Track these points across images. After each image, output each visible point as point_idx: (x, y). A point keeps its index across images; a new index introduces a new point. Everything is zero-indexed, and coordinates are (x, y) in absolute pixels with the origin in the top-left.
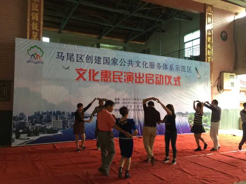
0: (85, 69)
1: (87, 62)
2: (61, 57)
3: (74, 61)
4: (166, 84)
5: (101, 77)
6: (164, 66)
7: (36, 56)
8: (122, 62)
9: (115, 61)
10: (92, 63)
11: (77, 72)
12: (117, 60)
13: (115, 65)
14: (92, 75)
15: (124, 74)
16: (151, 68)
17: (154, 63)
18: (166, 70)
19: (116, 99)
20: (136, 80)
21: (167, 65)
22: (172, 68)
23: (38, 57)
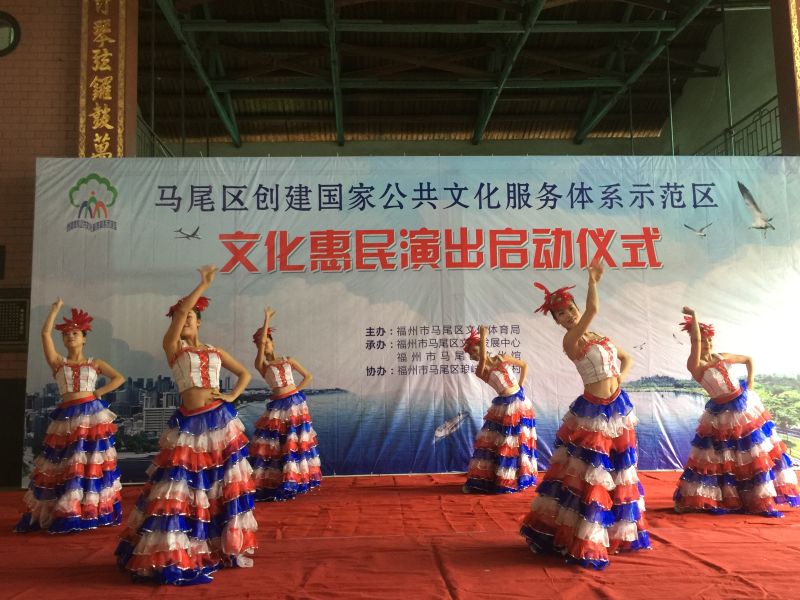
0: (253, 231)
1: (259, 208)
2: (170, 202)
3: (213, 209)
4: (583, 264)
5: (312, 257)
6: (576, 193)
7: (93, 205)
8: (392, 196)
9: (365, 195)
10: (276, 209)
11: (224, 243)
12: (372, 188)
13: (362, 209)
14: (277, 251)
15: (399, 239)
16: (514, 207)
17: (527, 185)
18: (583, 208)
19: (370, 331)
20: (449, 256)
21: (590, 189)
22: (611, 199)
23: (101, 208)
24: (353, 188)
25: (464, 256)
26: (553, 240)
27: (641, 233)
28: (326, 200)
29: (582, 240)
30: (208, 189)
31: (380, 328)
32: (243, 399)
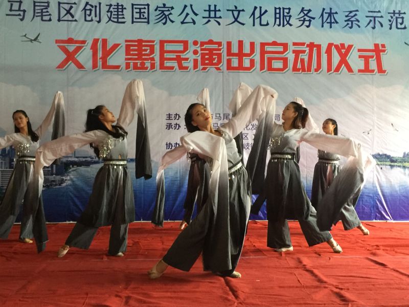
0: (81, 39)
1: (86, 20)
2: (17, 13)
3: (50, 20)
4: (329, 69)
5: (126, 59)
6: (326, 16)
8: (187, 14)
9: (167, 13)
10: (99, 22)
11: (59, 46)
12: (172, 8)
13: (164, 24)
14: (100, 54)
15: (192, 48)
16: (279, 25)
17: (289, 9)
18: (331, 27)
19: (169, 116)
20: (229, 61)
21: (336, 13)
22: (352, 22)
24: (158, 7)
25: (241, 62)
26: (308, 51)
27: (372, 47)
28: (137, 16)
29: (329, 51)
30: (46, 4)
31: (176, 114)
32: (74, 164)
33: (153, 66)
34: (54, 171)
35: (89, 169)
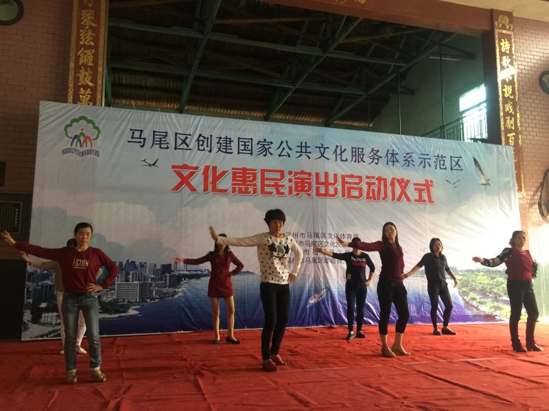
0: (194, 165)
1: (199, 149)
2: (139, 140)
3: (168, 148)
4: (393, 199)
5: (233, 184)
6: (390, 156)
7: (82, 138)
8: (284, 149)
9: (267, 147)
10: (210, 151)
11: (174, 171)
12: (271, 143)
13: (265, 156)
14: (210, 179)
15: (287, 177)
16: (355, 162)
17: (363, 149)
18: (393, 165)
20: (318, 189)
21: (397, 154)
22: (409, 161)
23: (88, 141)
24: (259, 142)
25: (327, 190)
26: (377, 183)
27: (424, 182)
28: (242, 148)
29: (392, 184)
30: (165, 134)
32: (186, 276)
33: (255, 191)
34: (168, 284)
35: (199, 281)
